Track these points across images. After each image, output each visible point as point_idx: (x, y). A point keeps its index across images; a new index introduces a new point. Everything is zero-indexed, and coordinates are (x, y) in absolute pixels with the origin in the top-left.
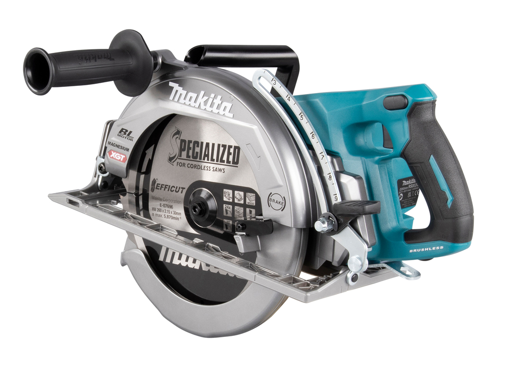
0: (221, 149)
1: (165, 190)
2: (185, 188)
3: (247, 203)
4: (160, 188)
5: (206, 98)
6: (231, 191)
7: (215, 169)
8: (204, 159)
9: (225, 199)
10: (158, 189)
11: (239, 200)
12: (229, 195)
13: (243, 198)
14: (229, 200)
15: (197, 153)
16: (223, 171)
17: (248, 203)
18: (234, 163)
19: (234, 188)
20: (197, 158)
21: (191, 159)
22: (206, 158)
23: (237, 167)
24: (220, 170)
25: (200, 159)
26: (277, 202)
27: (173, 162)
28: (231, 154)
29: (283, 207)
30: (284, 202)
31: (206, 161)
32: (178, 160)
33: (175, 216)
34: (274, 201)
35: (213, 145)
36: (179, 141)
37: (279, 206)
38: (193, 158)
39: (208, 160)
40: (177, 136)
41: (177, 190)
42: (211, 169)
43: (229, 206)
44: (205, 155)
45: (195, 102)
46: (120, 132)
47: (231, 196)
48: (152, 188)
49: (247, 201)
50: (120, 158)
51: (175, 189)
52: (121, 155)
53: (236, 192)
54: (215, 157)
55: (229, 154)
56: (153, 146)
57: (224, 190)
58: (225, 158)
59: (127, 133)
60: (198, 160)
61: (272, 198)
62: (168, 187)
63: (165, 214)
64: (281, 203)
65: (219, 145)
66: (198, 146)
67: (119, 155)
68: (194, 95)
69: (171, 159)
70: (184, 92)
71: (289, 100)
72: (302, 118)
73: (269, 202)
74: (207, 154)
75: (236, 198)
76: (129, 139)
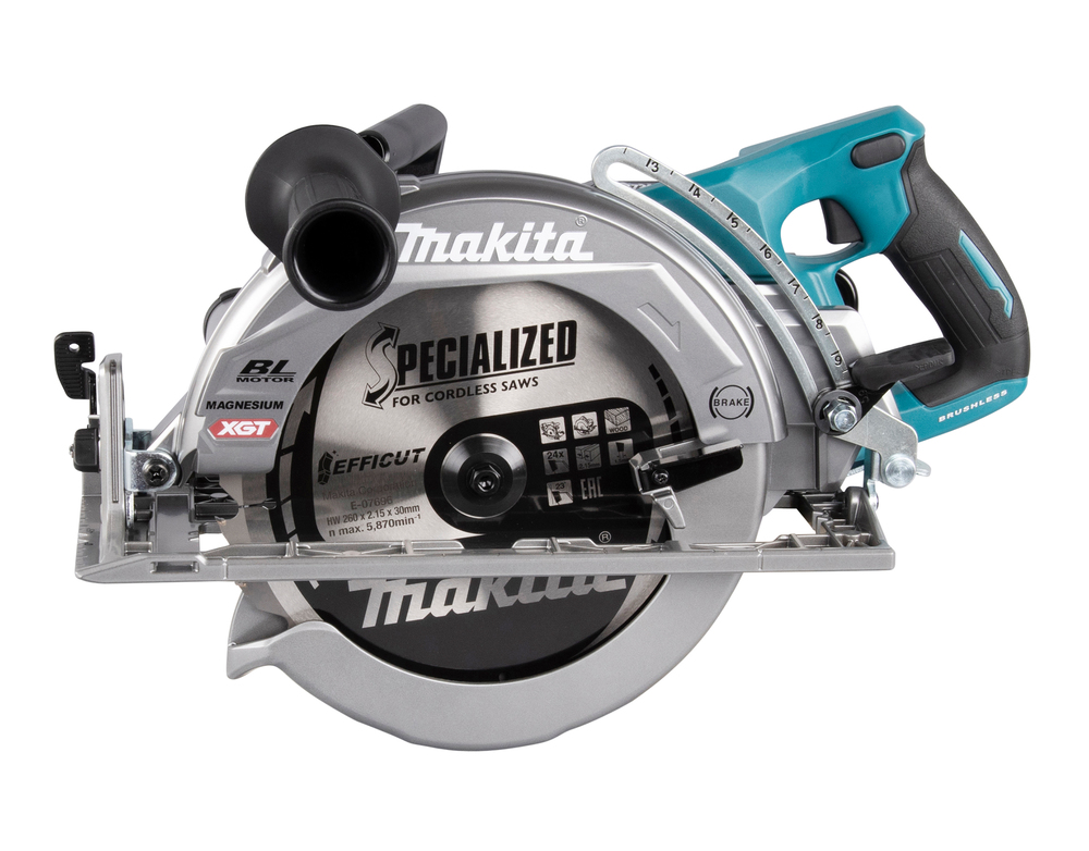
1: (361, 468)
2: (423, 449)
3: (608, 432)
4: (346, 469)
5: (510, 236)
6: (560, 421)
7: (508, 385)
9: (545, 440)
10: (342, 472)
11: (584, 432)
12: (556, 428)
13: (596, 423)
14: (558, 439)
15: (452, 364)
16: (532, 382)
17: (611, 430)
18: (561, 356)
19: (567, 411)
20: (453, 375)
21: (436, 380)
22: (481, 368)
24: (525, 383)
25: (463, 371)
26: (732, 403)
27: (380, 402)
28: (550, 341)
30: (749, 397)
31: (481, 373)
32: (395, 394)
33: (402, 517)
34: (725, 402)
35: (498, 335)
36: (392, 354)
37: (740, 409)
38: (439, 377)
39: (486, 369)
40: (388, 340)
41: (401, 459)
42: (499, 387)
43: (558, 451)
44: (476, 363)
45: (481, 249)
46: (246, 370)
47: (562, 428)
48: (320, 477)
49: (609, 425)
50: (253, 429)
51: (393, 459)
52: (256, 423)
53: (575, 418)
54: (506, 359)
55: (546, 341)
57: (541, 422)
58: (535, 354)
59: (271, 368)
60: (457, 377)
61: (720, 397)
62: (371, 460)
63: (370, 520)
64: (742, 402)
65: (515, 333)
66: (452, 348)
67: (251, 423)
68: (475, 238)
69: (371, 398)
70: (443, 238)
71: (698, 195)
72: (734, 224)
73: (714, 408)
74: (481, 357)
75: (576, 429)
76: (281, 380)
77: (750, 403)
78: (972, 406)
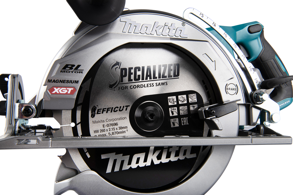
0: (162, 68)
1: (107, 112)
2: (129, 106)
3: (190, 102)
4: (101, 112)
6: (175, 97)
7: (158, 84)
8: (147, 79)
9: (170, 104)
10: (100, 113)
11: (183, 102)
12: (173, 100)
13: (186, 99)
14: (174, 104)
15: (139, 76)
16: (165, 84)
17: (191, 101)
18: (175, 76)
19: (177, 94)
21: (134, 81)
22: (149, 78)
23: (178, 78)
24: (163, 84)
25: (143, 79)
26: (232, 89)
27: (114, 88)
29: (237, 91)
30: (237, 88)
31: (149, 79)
32: (119, 85)
33: (121, 130)
34: (230, 89)
35: (155, 67)
37: (234, 91)
38: (135, 80)
39: (150, 78)
40: (117, 66)
41: (121, 109)
42: (155, 85)
43: (174, 108)
44: (147, 76)
46: (64, 68)
47: (175, 100)
48: (92, 115)
49: (190, 100)
50: (66, 91)
51: (118, 109)
52: (68, 89)
53: (179, 97)
54: (157, 75)
55: (170, 70)
56: (90, 79)
57: (169, 98)
58: (166, 74)
59: (74, 68)
60: (141, 80)
61: (228, 87)
62: (111, 109)
63: (110, 132)
64: (235, 89)
65: (160, 66)
66: (139, 70)
67: (65, 89)
69: (111, 86)
71: (215, 26)
72: (226, 36)
73: (227, 90)
74: (149, 74)
75: (180, 101)
76: (78, 72)
77: (237, 90)
78: (282, 105)
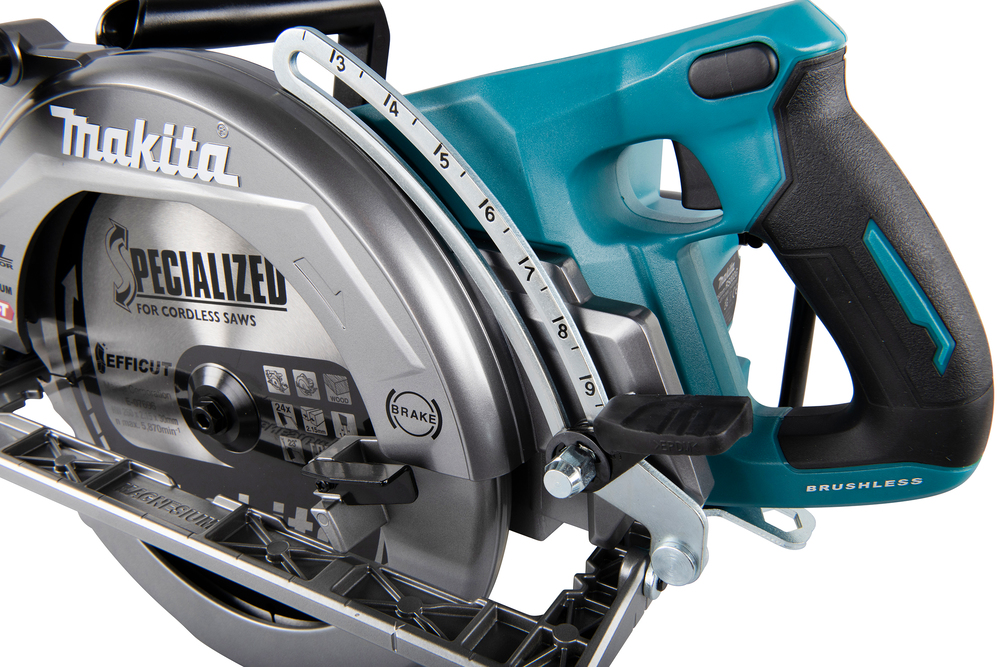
0: (234, 266)
1: (127, 368)
2: (170, 365)
3: (330, 400)
4: (115, 363)
5: (152, 139)
7: (229, 317)
8: (198, 294)
10: (113, 366)
11: (307, 392)
13: (316, 386)
14: (283, 391)
15: (177, 281)
16: (250, 321)
17: (332, 398)
18: (273, 300)
19: (287, 363)
20: (180, 293)
21: (167, 294)
22: (202, 291)
23: (285, 310)
24: (244, 319)
25: (189, 293)
26: (414, 414)
27: (128, 304)
28: (260, 278)
29: (436, 427)
30: (435, 413)
31: (203, 297)
32: (137, 300)
33: (166, 426)
34: (404, 411)
35: (211, 257)
36: (127, 254)
37: (424, 425)
38: (170, 293)
41: (155, 369)
42: (221, 317)
43: (285, 405)
44: (198, 285)
45: (127, 153)
47: (285, 380)
48: (99, 364)
49: (330, 393)
51: (148, 366)
54: (223, 288)
55: (257, 278)
56: (74, 270)
57: (266, 368)
58: (249, 289)
60: (183, 295)
61: (400, 403)
62: (132, 362)
63: (143, 420)
64: (427, 417)
65: (225, 257)
66: (175, 263)
68: (121, 135)
69: (121, 298)
70: (94, 130)
71: (396, 112)
72: (444, 163)
73: (392, 415)
74: (201, 280)
75: (299, 386)
76: (4, 265)
77: (437, 421)
78: (867, 485)
